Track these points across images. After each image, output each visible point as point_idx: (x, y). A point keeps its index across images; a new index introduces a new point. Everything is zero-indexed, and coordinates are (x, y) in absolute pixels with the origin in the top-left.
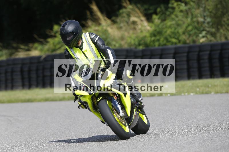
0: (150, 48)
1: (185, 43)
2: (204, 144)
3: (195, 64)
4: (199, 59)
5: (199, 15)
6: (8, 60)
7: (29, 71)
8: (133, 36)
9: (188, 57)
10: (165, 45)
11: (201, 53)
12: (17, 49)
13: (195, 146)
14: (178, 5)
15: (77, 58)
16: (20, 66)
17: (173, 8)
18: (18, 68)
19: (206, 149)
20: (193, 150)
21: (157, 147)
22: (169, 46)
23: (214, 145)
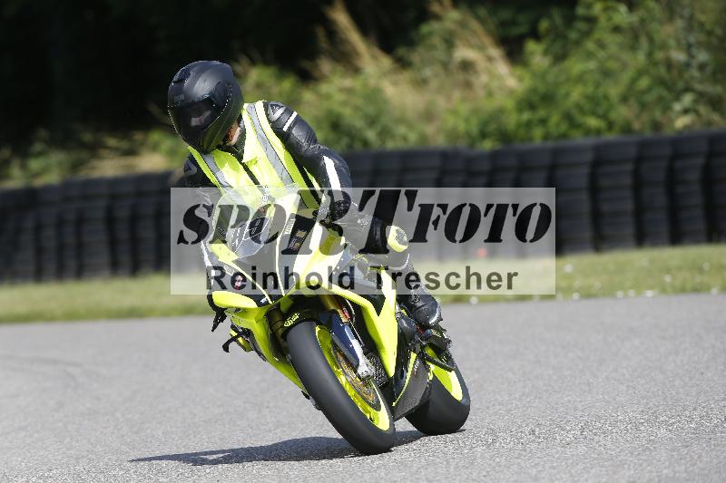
0: (518, 146)
1: (627, 129)
2: (687, 454)
3: (658, 198)
4: (672, 181)
5: (672, 42)
6: (66, 185)
7: (134, 219)
8: (464, 109)
9: (636, 174)
10: (564, 136)
11: (679, 164)
12: (94, 149)
13: (659, 461)
14: (606, 9)
15: (223, 186)
16: (102, 203)
17: (591, 21)
18: (98, 209)
19: (691, 469)
20: (650, 472)
21: (537, 461)
22: (578, 139)
23: (718, 456)
